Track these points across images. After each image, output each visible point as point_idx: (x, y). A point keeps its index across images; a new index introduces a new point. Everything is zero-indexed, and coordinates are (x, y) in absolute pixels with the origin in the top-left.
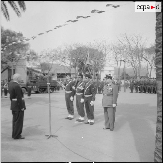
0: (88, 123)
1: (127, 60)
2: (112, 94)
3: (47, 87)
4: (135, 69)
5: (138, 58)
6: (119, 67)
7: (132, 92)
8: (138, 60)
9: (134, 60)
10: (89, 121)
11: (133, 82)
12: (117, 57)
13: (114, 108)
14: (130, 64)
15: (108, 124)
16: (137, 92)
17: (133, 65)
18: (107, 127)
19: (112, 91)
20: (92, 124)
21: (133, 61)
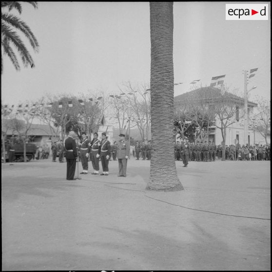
0: (103, 174)
1: (132, 119)
2: (126, 149)
3: (23, 153)
4: (142, 131)
5: (145, 116)
6: (121, 127)
7: (138, 159)
8: (145, 118)
9: (141, 118)
10: (104, 173)
11: (139, 147)
12: (118, 113)
13: (127, 159)
14: (135, 123)
15: (121, 173)
16: (144, 159)
17: (139, 124)
18: (121, 175)
19: (125, 146)
20: (107, 175)
21: (139, 119)
